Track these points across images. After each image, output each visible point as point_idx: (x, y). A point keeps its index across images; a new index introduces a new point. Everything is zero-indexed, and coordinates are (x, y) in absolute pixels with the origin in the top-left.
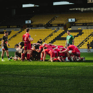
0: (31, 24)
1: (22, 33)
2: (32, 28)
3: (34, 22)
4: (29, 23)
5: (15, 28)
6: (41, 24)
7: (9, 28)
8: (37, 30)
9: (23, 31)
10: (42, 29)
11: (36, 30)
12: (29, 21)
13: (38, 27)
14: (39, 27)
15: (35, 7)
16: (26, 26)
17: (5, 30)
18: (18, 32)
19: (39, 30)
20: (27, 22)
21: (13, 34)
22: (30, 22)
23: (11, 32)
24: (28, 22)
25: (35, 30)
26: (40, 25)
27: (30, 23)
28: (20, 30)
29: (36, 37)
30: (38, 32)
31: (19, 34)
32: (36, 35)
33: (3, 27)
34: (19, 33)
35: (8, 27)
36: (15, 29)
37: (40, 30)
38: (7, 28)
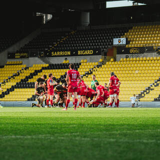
0: (127, 46)
1: (105, 66)
2: (129, 55)
3: (133, 41)
4: (121, 43)
5: (89, 55)
6: (150, 45)
7: (76, 55)
8: (141, 59)
9: (107, 63)
10: (151, 58)
11: (138, 59)
12: (122, 39)
13: (143, 53)
14: (145, 54)
15: (136, 6)
16: (115, 51)
17: (66, 59)
18: (97, 64)
19: (144, 58)
20: (116, 42)
21: (85, 70)
22: (123, 41)
23: (80, 64)
24: (119, 41)
25: (134, 59)
26: (147, 47)
27: (124, 43)
28: (101, 60)
29: (139, 75)
30: (142, 65)
31: (98, 69)
32: (137, 72)
33: (61, 53)
34: (98, 66)
35: (74, 54)
36: (88, 57)
37: (148, 58)
38: (72, 55)
